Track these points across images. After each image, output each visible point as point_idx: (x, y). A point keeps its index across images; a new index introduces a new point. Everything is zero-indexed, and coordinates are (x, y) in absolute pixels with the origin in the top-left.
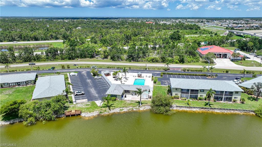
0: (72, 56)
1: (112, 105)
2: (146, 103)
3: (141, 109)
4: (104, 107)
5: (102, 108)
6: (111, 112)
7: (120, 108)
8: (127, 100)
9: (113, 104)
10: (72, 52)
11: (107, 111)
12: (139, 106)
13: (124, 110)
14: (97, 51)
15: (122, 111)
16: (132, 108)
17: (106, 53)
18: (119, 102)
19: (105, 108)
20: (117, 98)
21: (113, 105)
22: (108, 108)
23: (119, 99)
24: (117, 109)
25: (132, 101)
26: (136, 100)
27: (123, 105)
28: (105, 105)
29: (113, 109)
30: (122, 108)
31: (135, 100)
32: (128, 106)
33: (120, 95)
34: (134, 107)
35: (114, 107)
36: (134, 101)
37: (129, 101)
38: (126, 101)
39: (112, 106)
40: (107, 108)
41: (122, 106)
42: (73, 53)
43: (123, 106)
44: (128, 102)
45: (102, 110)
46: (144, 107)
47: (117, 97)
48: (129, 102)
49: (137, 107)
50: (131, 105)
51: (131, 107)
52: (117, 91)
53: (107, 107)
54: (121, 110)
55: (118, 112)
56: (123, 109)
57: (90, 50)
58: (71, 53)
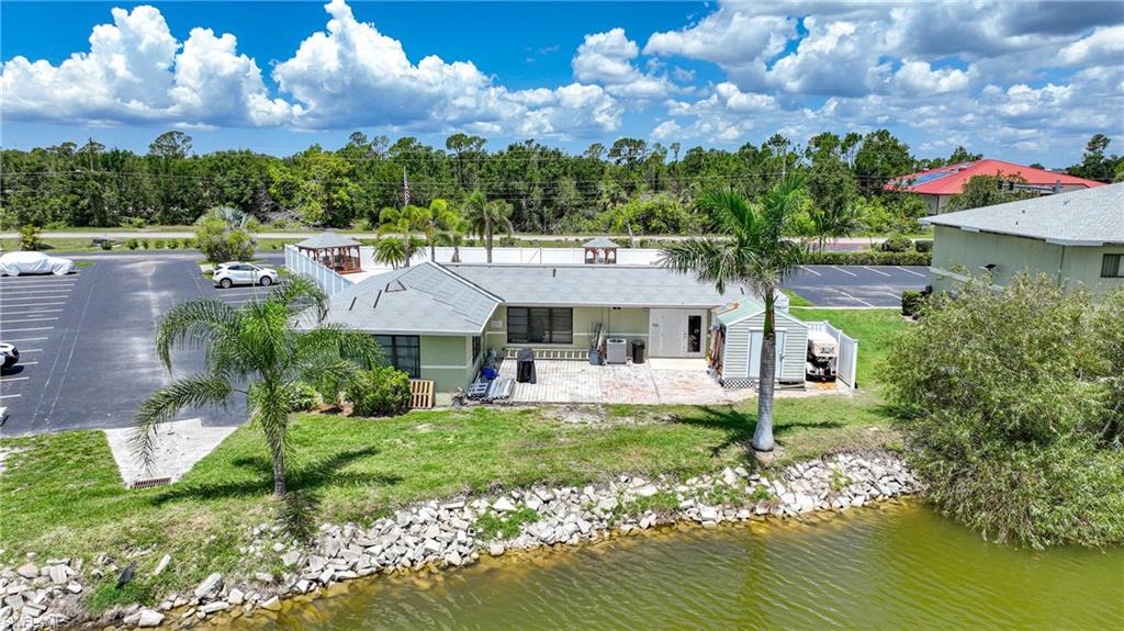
0: (97, 198)
1: (347, 457)
2: (825, 425)
3: (798, 498)
4: (207, 493)
5: (173, 510)
6: (314, 568)
7: (482, 504)
8: (549, 405)
9: (370, 452)
10: (98, 173)
11: (256, 550)
12: (751, 461)
13: (543, 529)
14: (278, 179)
15: (520, 541)
16: (650, 491)
17: (335, 192)
18: (459, 424)
19: (233, 503)
20: (423, 387)
21: (358, 467)
22: (272, 498)
23: (445, 399)
24: (424, 514)
25: (622, 410)
26: (666, 400)
27: (518, 454)
28: (239, 463)
29: (356, 519)
30: (503, 503)
31: (652, 400)
32: (587, 471)
33: (460, 339)
34: (681, 473)
35: (373, 493)
36: (651, 408)
37: (588, 410)
38: (550, 414)
39: (353, 478)
40: (263, 512)
41: (500, 470)
42: (102, 179)
43: (521, 465)
44: (574, 418)
45: (155, 538)
46: (826, 475)
47: (416, 374)
48: (589, 419)
49: (729, 476)
50: (633, 457)
51: (635, 473)
52: (427, 302)
53: (268, 486)
54: (489, 526)
55: (455, 559)
56: (531, 517)
57: (233, 173)
58: (88, 179)
